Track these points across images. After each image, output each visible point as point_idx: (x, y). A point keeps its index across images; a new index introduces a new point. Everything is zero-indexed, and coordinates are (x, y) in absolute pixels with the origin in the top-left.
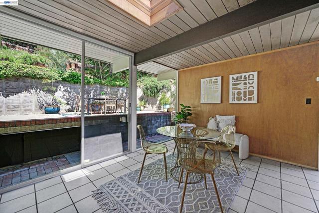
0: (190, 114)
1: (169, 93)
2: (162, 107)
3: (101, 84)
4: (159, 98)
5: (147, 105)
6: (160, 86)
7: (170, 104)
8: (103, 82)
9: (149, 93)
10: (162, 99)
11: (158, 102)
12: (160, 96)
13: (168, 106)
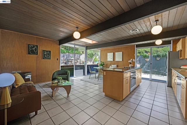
0: (104, 65)
1: (98, 56)
2: (95, 62)
3: (69, 52)
4: (94, 59)
5: (88, 62)
6: (94, 53)
7: (98, 61)
8: (70, 52)
9: (89, 56)
10: (95, 59)
11: (93, 61)
12: (94, 58)
13: (97, 62)
